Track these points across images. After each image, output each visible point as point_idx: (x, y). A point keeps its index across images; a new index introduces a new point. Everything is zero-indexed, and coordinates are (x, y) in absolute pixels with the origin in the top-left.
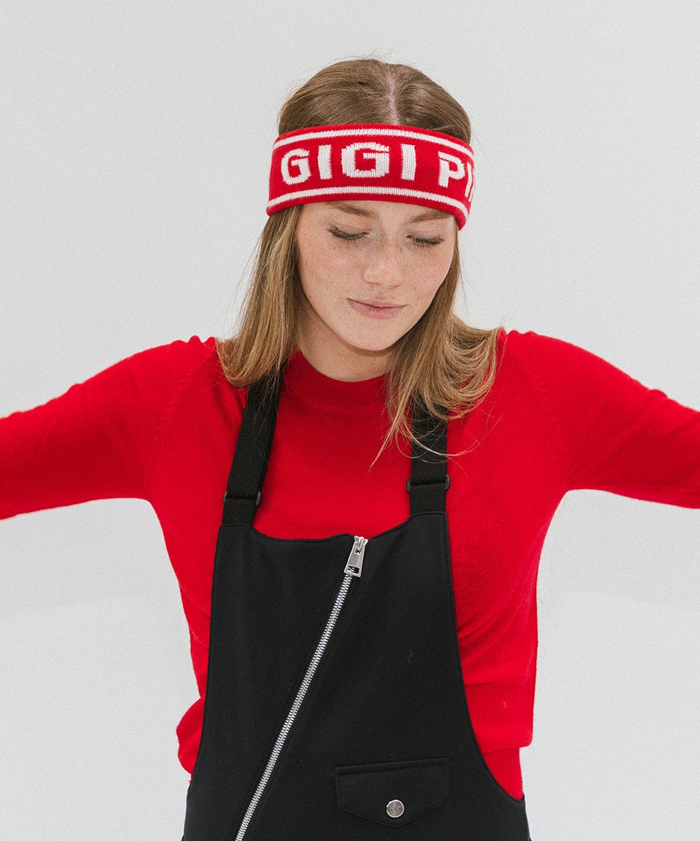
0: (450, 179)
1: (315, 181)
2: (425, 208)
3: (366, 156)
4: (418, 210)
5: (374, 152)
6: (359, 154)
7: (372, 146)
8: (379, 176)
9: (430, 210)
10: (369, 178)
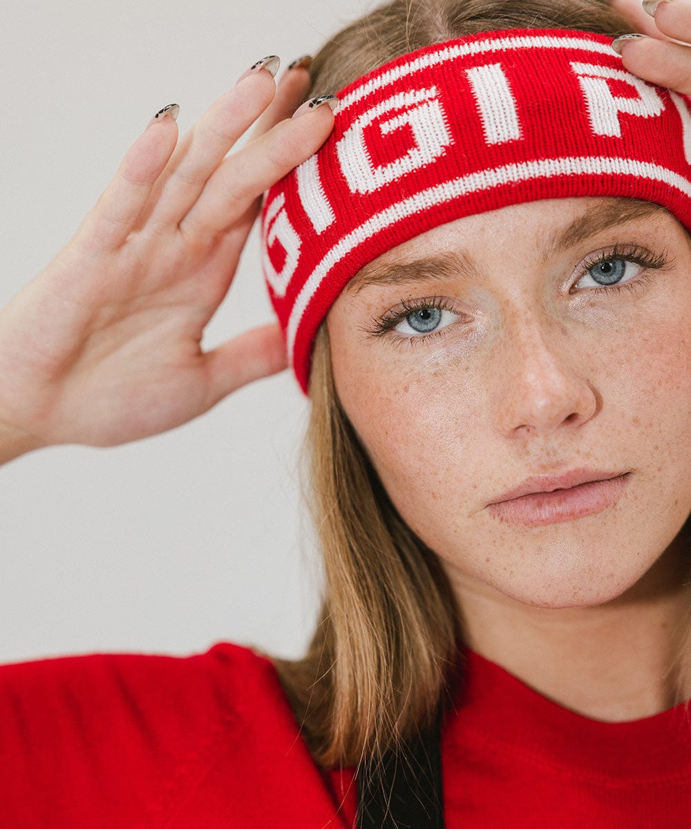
0: (623, 117)
1: (314, 247)
2: (580, 201)
3: (386, 128)
4: (563, 212)
5: (403, 110)
6: (371, 134)
7: (397, 101)
8: (431, 160)
9: (595, 202)
10: (411, 174)
